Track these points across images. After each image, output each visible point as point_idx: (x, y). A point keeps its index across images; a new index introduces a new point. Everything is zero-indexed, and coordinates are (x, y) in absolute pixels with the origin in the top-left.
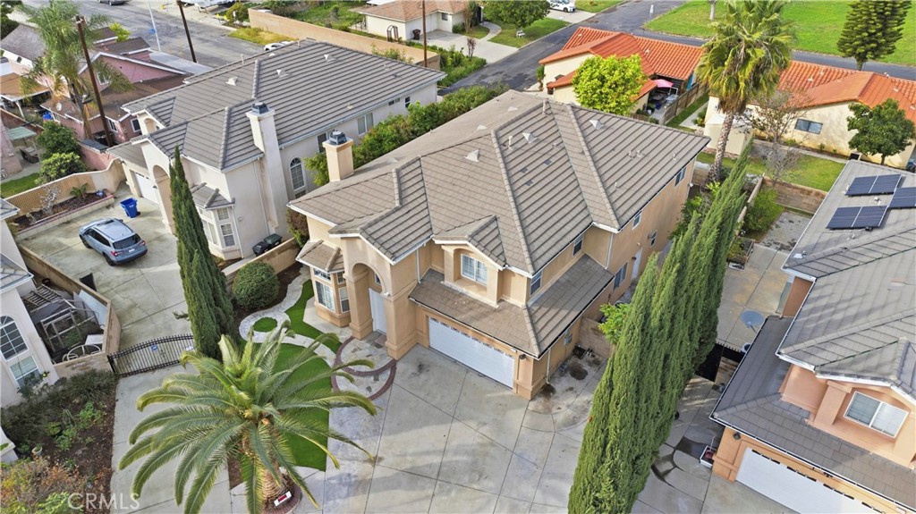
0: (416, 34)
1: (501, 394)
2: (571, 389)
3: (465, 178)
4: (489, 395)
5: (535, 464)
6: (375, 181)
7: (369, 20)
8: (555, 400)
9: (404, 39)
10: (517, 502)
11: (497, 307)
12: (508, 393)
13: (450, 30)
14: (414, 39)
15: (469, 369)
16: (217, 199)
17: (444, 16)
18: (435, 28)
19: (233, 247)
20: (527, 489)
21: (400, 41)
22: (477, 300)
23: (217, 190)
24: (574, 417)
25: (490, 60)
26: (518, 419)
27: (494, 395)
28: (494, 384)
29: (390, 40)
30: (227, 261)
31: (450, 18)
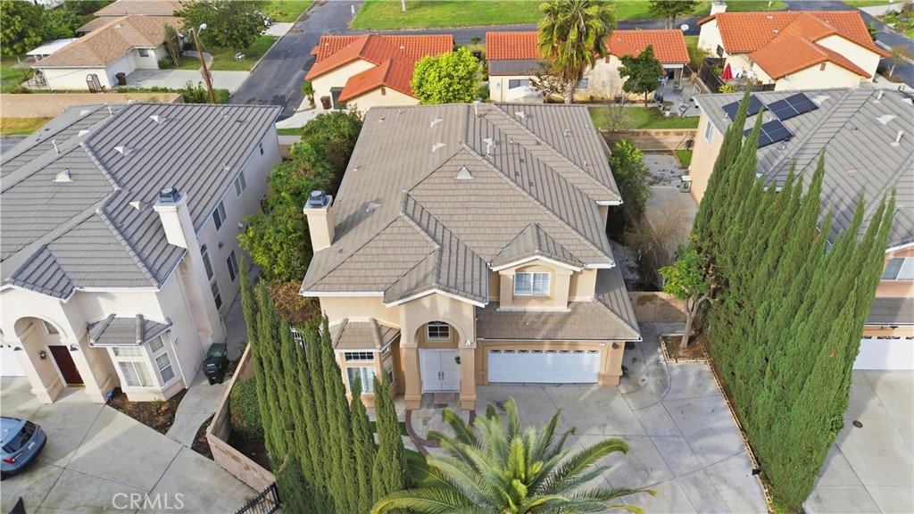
0: (121, 79)
1: (589, 393)
2: (635, 360)
3: (473, 198)
4: (581, 399)
5: (674, 436)
6: (388, 230)
7: (48, 74)
8: (633, 375)
9: (108, 87)
10: (693, 475)
11: (569, 310)
12: (594, 388)
13: (156, 66)
14: (120, 84)
15: (543, 385)
16: (148, 327)
17: (143, 53)
18: (136, 67)
19: (173, 380)
20: (689, 460)
21: (103, 90)
22: (543, 313)
23: (141, 317)
24: (661, 381)
25: (232, 89)
26: (623, 405)
27: (585, 396)
28: (576, 387)
29: (92, 91)
30: (170, 400)
31: (151, 53)
